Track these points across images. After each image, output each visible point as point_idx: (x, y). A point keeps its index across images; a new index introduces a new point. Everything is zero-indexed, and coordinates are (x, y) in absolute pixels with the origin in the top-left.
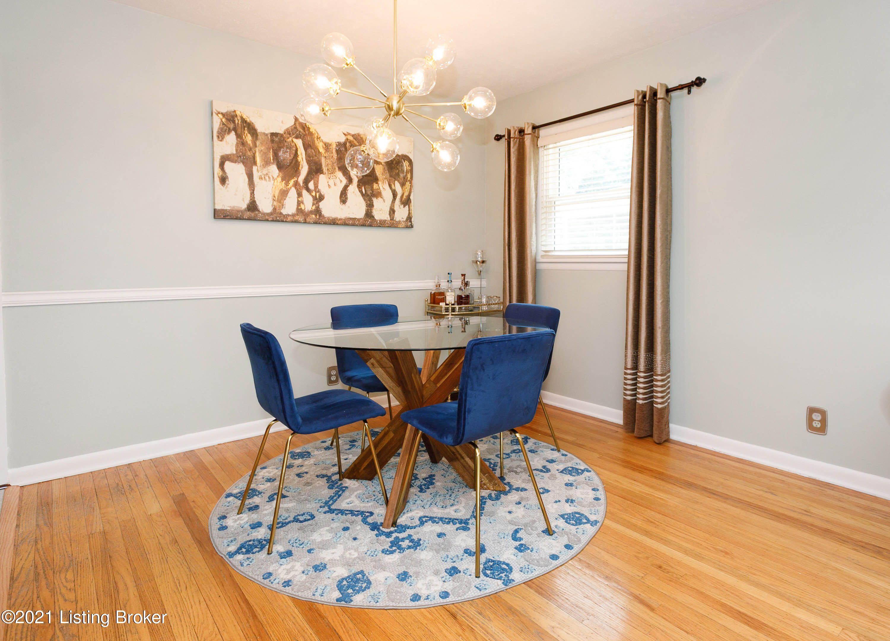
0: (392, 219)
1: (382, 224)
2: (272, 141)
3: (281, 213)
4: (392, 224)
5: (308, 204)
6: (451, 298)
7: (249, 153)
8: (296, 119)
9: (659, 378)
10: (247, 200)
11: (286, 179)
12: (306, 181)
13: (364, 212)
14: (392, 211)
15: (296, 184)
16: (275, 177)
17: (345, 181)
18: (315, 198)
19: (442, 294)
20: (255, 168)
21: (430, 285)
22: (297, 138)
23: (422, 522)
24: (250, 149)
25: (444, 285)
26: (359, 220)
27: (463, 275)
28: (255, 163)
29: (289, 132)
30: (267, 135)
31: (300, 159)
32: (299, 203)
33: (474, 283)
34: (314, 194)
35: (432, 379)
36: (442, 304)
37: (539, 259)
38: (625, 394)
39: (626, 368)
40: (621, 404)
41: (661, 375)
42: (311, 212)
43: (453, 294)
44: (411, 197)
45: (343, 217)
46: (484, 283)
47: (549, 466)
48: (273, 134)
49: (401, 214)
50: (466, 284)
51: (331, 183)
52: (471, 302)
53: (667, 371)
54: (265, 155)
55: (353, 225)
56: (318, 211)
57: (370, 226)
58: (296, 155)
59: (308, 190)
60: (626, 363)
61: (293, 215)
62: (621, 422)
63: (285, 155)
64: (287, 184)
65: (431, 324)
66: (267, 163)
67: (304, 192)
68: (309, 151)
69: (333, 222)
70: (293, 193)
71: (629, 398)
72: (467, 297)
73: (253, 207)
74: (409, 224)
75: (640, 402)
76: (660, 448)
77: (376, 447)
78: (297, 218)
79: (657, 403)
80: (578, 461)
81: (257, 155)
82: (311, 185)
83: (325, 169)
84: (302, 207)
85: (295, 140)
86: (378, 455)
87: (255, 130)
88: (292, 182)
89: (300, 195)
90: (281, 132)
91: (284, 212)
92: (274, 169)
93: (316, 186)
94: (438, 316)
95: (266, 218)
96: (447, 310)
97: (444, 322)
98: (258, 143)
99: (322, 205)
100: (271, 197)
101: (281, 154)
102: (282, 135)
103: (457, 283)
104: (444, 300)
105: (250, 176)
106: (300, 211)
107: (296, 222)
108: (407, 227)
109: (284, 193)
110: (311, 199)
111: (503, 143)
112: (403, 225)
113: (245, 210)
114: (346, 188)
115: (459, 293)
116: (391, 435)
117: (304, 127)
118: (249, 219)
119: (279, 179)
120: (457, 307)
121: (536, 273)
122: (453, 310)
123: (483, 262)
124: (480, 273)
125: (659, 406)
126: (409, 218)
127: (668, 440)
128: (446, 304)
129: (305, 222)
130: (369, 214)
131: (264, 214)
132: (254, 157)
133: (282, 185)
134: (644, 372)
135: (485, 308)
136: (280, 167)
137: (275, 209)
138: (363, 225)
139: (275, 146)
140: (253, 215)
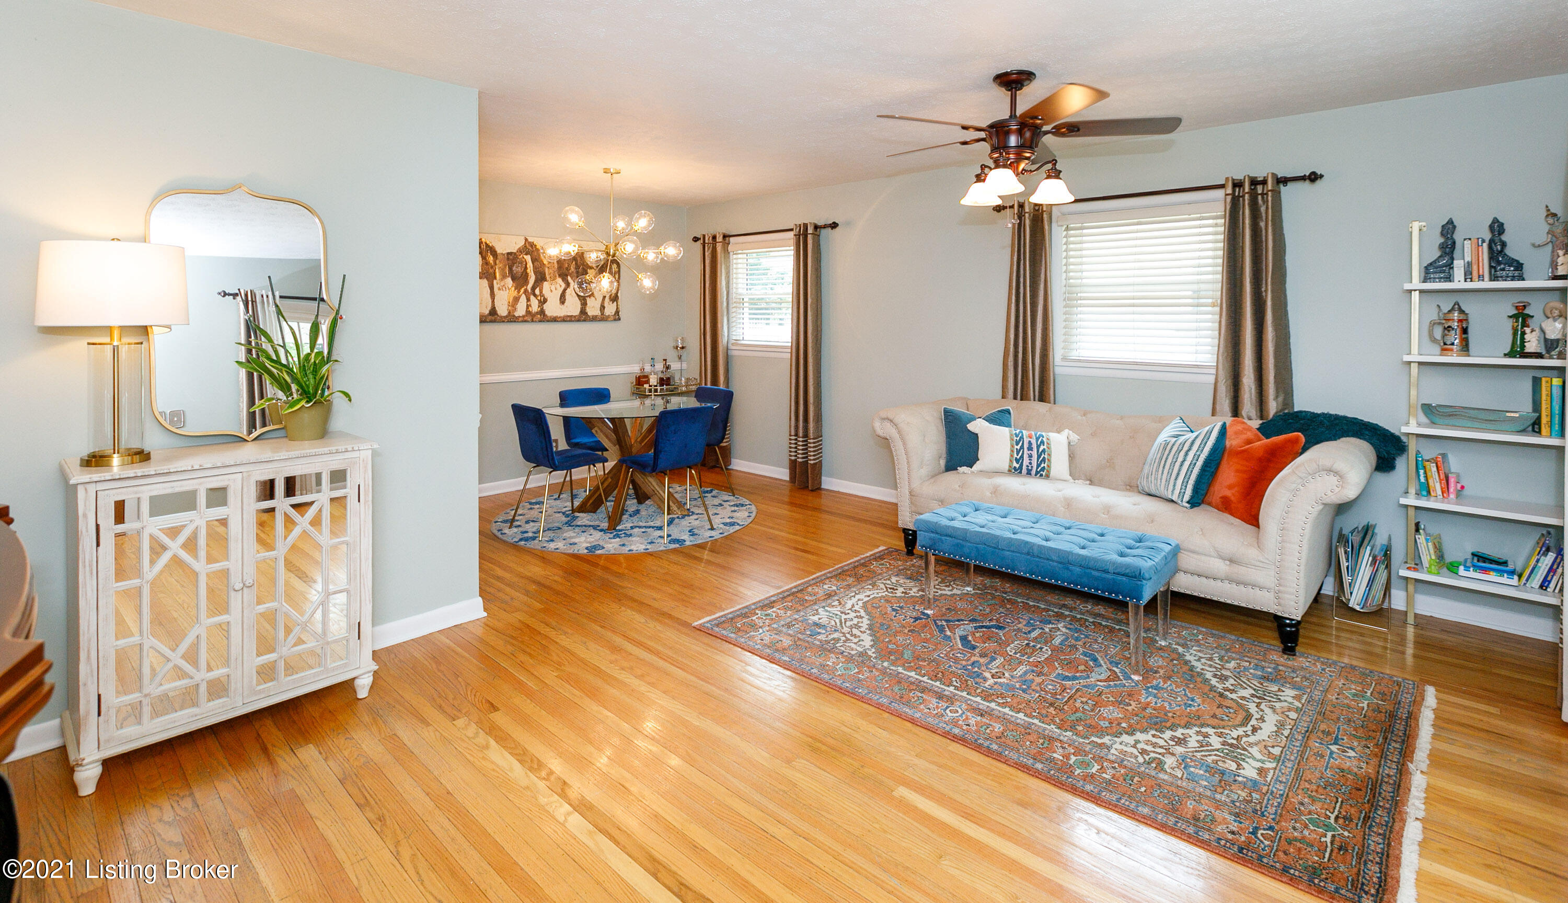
0: (602, 314)
1: (594, 319)
2: (508, 259)
3: (514, 316)
4: (603, 318)
5: (535, 307)
6: (653, 380)
7: (491, 271)
8: (526, 240)
9: (812, 441)
10: (489, 308)
11: (518, 288)
12: (533, 288)
13: (579, 310)
14: (603, 307)
15: (526, 291)
16: (510, 286)
17: (563, 286)
18: (540, 301)
19: (647, 377)
20: (495, 282)
21: (636, 369)
22: (526, 254)
23: (632, 528)
24: (492, 267)
25: (648, 368)
26: (575, 316)
27: (665, 360)
28: (495, 278)
29: (520, 251)
30: (504, 255)
31: (528, 271)
32: (528, 306)
33: (675, 366)
34: (539, 298)
35: (639, 440)
36: (646, 386)
37: (731, 347)
38: (790, 456)
39: (790, 435)
40: (787, 463)
41: (813, 439)
42: (537, 313)
43: (656, 376)
44: (619, 295)
45: (562, 315)
46: (685, 365)
47: (723, 503)
48: (508, 254)
49: (610, 309)
50: (668, 368)
51: (553, 288)
52: (672, 383)
53: (819, 435)
54: (502, 270)
55: (571, 321)
56: (542, 312)
57: (584, 321)
58: (526, 268)
59: (535, 295)
60: (790, 432)
61: (523, 316)
62: (788, 479)
63: (517, 269)
64: (519, 292)
65: (637, 403)
66: (504, 277)
67: (532, 297)
68: (536, 263)
69: (555, 320)
70: (523, 298)
71: (793, 458)
72: (668, 379)
73: (493, 312)
74: (617, 317)
75: (800, 460)
76: (814, 493)
77: (602, 484)
78: (526, 318)
79: (811, 460)
80: (745, 500)
81: (497, 270)
82: (537, 291)
83: (548, 277)
84: (530, 309)
85: (525, 256)
86: (604, 491)
87: (496, 252)
88: (522, 290)
89: (528, 300)
90: (515, 251)
91: (517, 314)
92: (509, 281)
93: (541, 291)
94: (643, 396)
95: (503, 320)
96: (650, 391)
97: (648, 402)
98: (497, 262)
99: (545, 306)
100: (506, 303)
101: (514, 268)
102: (515, 253)
103: (660, 366)
104: (648, 382)
105: (491, 288)
106: (528, 312)
107: (526, 321)
108: (615, 320)
109: (516, 300)
110: (537, 302)
111: (699, 244)
112: (612, 318)
113: (488, 315)
114: (565, 290)
115: (661, 375)
116: (610, 480)
117: (532, 245)
118: (491, 321)
119: (513, 288)
120: (659, 388)
121: (727, 358)
122: (656, 391)
123: (683, 348)
124: (680, 357)
125: (812, 462)
126: (617, 312)
127: (819, 489)
128: (650, 386)
129: (532, 321)
130: (583, 312)
131: (501, 317)
132: (495, 273)
133: (514, 293)
134: (803, 437)
135: (684, 389)
136: (513, 279)
137: (509, 312)
138: (579, 321)
139: (510, 262)
140: (493, 318)
